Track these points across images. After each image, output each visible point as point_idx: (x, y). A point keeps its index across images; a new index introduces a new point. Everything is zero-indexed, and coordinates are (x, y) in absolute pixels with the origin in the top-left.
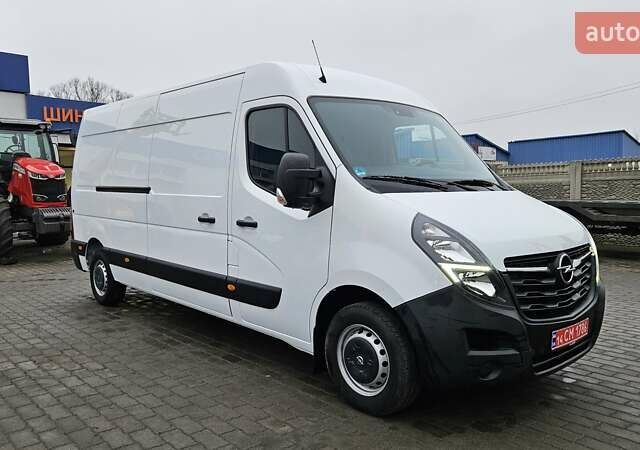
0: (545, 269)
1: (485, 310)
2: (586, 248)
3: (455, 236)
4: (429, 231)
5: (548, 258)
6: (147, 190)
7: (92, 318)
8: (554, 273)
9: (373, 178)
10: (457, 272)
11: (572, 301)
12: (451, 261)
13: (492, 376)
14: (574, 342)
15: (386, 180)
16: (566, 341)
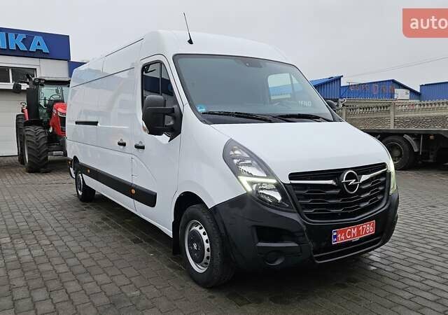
0: (330, 182)
1: (271, 213)
2: (383, 165)
3: (253, 156)
4: (237, 152)
5: (335, 174)
6: (95, 123)
7: (69, 210)
8: (340, 186)
9: (209, 113)
10: (252, 184)
11: (359, 207)
12: (251, 175)
13: (278, 262)
14: (357, 239)
15: (219, 114)
16: (349, 238)
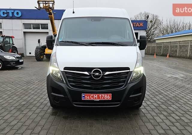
2: (127, 68)
9: (62, 41)
14: (98, 100)
16: (92, 99)
